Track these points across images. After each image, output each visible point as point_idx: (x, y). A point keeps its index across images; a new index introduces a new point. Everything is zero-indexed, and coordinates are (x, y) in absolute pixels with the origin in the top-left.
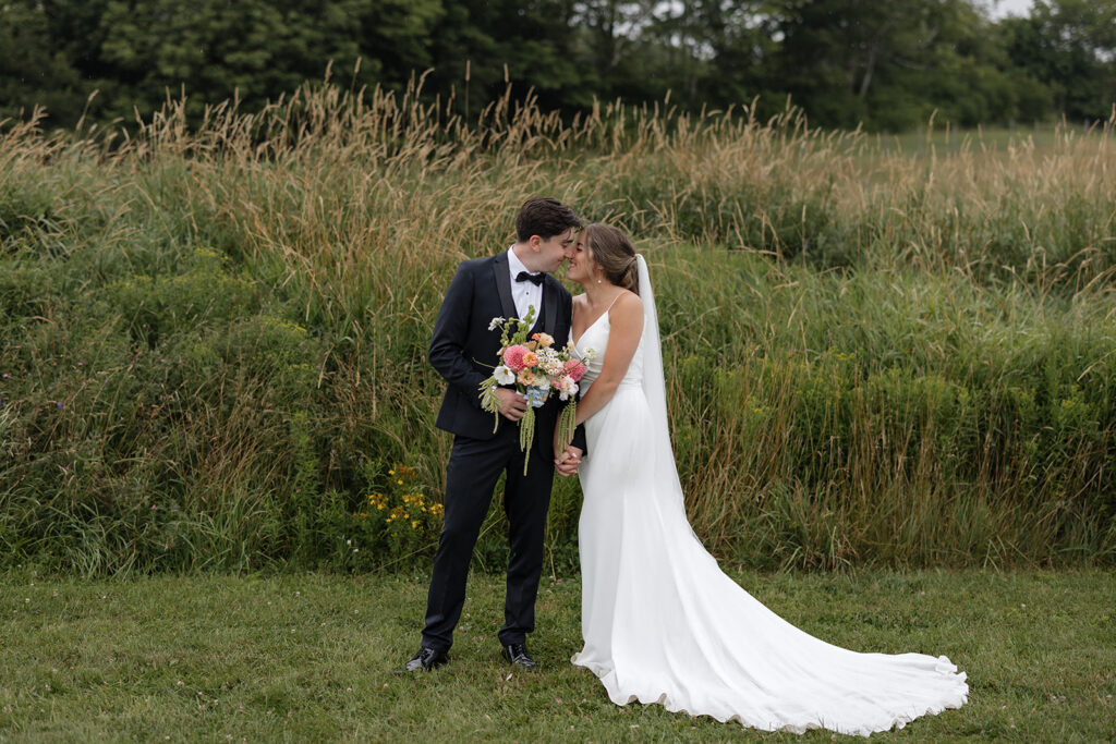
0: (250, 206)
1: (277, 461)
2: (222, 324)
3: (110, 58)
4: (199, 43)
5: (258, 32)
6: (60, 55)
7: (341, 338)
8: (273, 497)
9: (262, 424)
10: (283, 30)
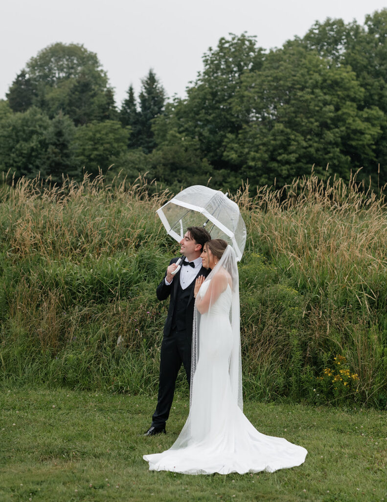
0: (276, 233)
1: (284, 351)
2: (261, 288)
3: (227, 159)
4: (266, 152)
5: (293, 145)
6: (205, 160)
7: (313, 295)
8: (281, 368)
9: (277, 334)
10: (305, 144)
